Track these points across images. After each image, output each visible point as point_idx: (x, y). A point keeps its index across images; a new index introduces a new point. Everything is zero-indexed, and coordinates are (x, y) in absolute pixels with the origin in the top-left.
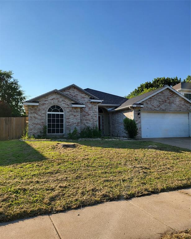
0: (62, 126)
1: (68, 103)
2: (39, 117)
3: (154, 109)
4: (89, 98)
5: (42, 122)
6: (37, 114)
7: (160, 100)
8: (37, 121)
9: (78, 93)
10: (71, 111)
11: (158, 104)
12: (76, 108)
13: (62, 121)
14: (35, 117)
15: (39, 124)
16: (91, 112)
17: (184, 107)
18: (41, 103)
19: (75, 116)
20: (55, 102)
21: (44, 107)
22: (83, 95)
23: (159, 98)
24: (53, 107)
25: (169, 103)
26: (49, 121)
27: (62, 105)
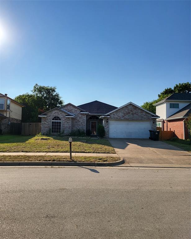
0: (60, 128)
1: (64, 115)
2: (47, 124)
3: (120, 119)
4: (80, 111)
5: (49, 126)
6: (46, 122)
7: (125, 112)
8: (46, 126)
9: (73, 108)
10: (66, 120)
11: (123, 115)
12: (68, 118)
13: (60, 126)
14: (45, 123)
15: (47, 127)
16: (81, 120)
17: (145, 117)
18: (49, 115)
19: (68, 123)
20: (56, 115)
21: (50, 118)
22: (76, 109)
23: (124, 111)
24: (55, 117)
25: (132, 114)
26: (53, 125)
27: (60, 116)
